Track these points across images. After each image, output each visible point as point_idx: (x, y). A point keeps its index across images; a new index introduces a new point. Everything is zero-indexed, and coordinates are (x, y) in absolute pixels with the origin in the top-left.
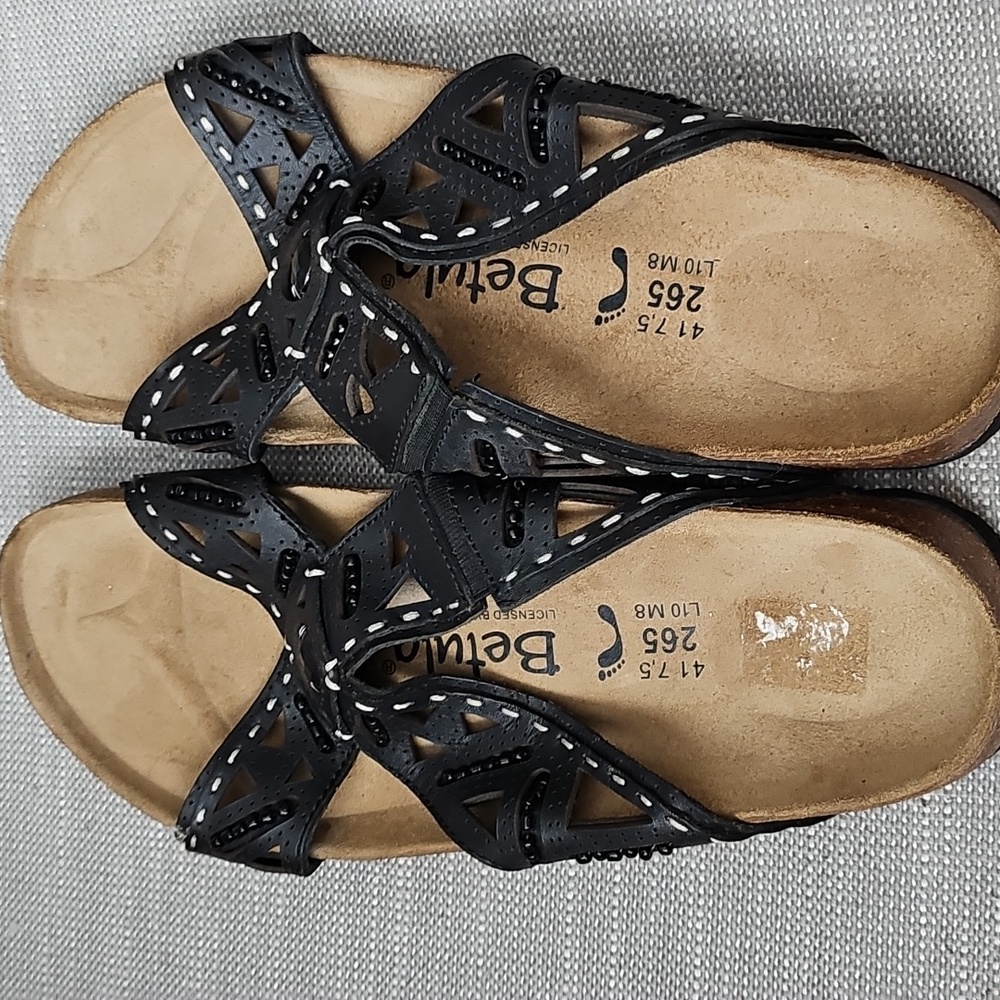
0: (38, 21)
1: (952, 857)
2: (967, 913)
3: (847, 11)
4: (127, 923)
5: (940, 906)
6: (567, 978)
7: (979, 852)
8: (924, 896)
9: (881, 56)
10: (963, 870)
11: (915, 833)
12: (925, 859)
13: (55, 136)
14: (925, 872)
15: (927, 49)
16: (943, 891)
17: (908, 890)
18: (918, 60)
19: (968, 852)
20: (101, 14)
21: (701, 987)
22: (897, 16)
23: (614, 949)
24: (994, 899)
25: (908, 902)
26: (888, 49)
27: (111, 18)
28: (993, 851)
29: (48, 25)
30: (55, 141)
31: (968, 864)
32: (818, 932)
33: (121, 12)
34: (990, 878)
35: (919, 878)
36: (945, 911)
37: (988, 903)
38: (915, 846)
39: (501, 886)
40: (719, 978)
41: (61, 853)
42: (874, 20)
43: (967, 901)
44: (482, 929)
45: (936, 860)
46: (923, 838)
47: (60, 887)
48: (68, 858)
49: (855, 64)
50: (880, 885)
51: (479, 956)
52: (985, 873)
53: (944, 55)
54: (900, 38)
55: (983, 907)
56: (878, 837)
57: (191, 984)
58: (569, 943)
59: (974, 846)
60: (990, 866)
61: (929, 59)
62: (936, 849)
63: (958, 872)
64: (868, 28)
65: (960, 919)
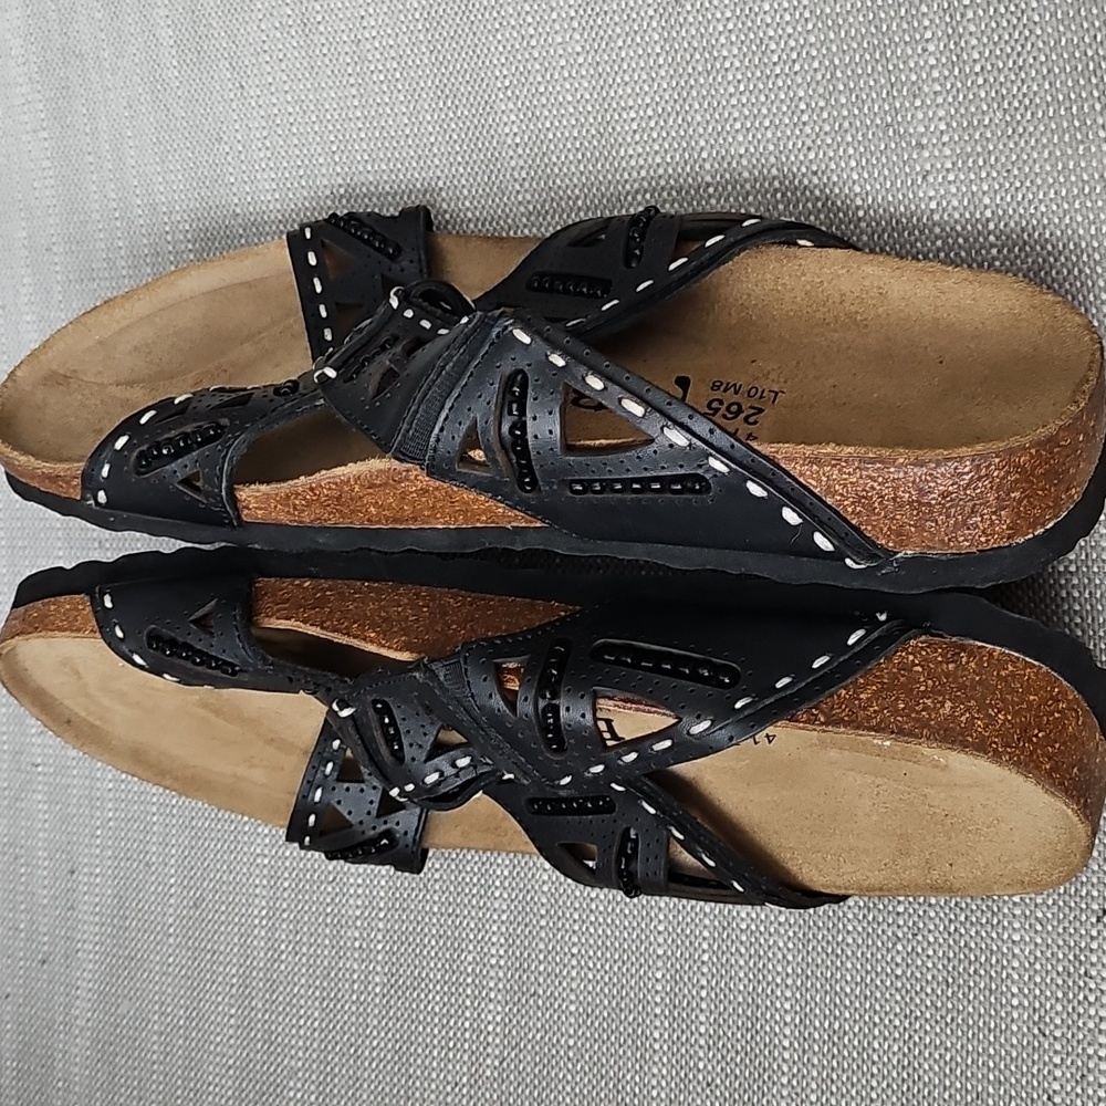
0: (152, 119)
1: (1044, 935)
2: (1060, 995)
3: (914, 78)
4: (233, 1001)
5: (1032, 986)
6: (656, 1059)
7: (1072, 931)
8: (1016, 977)
9: (949, 120)
10: (1055, 949)
11: (1006, 911)
12: (1016, 937)
13: (167, 229)
14: (1017, 951)
15: (994, 111)
16: (1036, 971)
17: (999, 970)
18: (987, 122)
19: (1061, 931)
21: (790, 1069)
22: (964, 80)
23: (702, 1030)
24: (1087, 979)
25: (999, 982)
26: (956, 113)
28: (1086, 930)
29: (161, 122)
31: (1061, 943)
32: (908, 1012)
33: (227, 108)
34: (1083, 958)
35: (1010, 957)
36: (1037, 992)
37: (1082, 984)
38: (1006, 924)
39: (591, 965)
40: (808, 1060)
41: (171, 930)
42: (941, 85)
43: (1060, 982)
44: (573, 1008)
45: (1028, 939)
46: (1014, 916)
47: (170, 965)
48: (177, 936)
49: (923, 130)
50: (970, 963)
51: (570, 1036)
52: (1078, 953)
53: (1011, 116)
54: (967, 101)
55: (1076, 988)
56: (969, 913)
57: (293, 1063)
58: (658, 1023)
59: (1067, 925)
60: (1083, 945)
61: (997, 121)
62: (1027, 927)
63: (1050, 951)
64: (935, 93)
65: (1053, 1001)
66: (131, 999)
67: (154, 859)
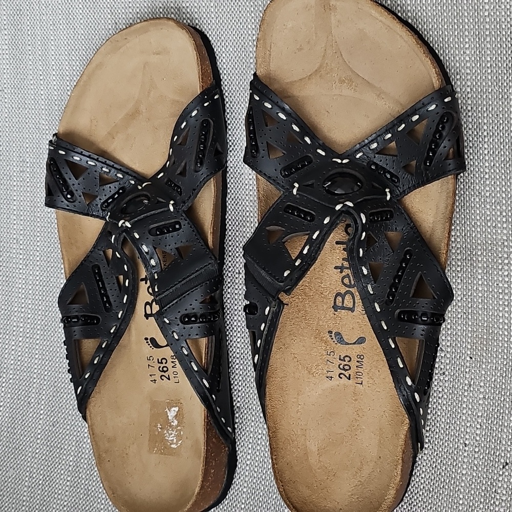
1: (477, 472)
2: (482, 500)
3: (458, 65)
4: (69, 474)
5: (470, 495)
7: (491, 471)
8: (462, 490)
9: (472, 87)
10: (482, 479)
11: (460, 459)
12: (464, 472)
14: (464, 478)
15: (494, 86)
16: (472, 488)
17: (455, 486)
18: (490, 91)
19: (485, 470)
20: (96, 32)
22: (482, 69)
24: (496, 494)
25: (454, 492)
26: (476, 84)
27: (101, 35)
28: (497, 471)
30: (68, 90)
31: (485, 476)
32: (411, 502)
34: (495, 484)
35: (460, 481)
36: (472, 498)
37: (493, 496)
38: (460, 466)
39: (256, 470)
41: (39, 436)
42: (470, 70)
43: (483, 495)
44: (245, 490)
45: (469, 473)
46: (464, 462)
47: (36, 453)
48: (42, 440)
50: (441, 483)
51: (243, 503)
52: (492, 481)
53: (502, 90)
54: (482, 80)
55: (490, 498)
56: (443, 459)
57: (99, 506)
59: (488, 468)
60: (495, 478)
61: (495, 91)
62: (470, 468)
63: (479, 480)
64: (467, 74)
65: (479, 503)
66: (14, 469)
67: (32, 401)
